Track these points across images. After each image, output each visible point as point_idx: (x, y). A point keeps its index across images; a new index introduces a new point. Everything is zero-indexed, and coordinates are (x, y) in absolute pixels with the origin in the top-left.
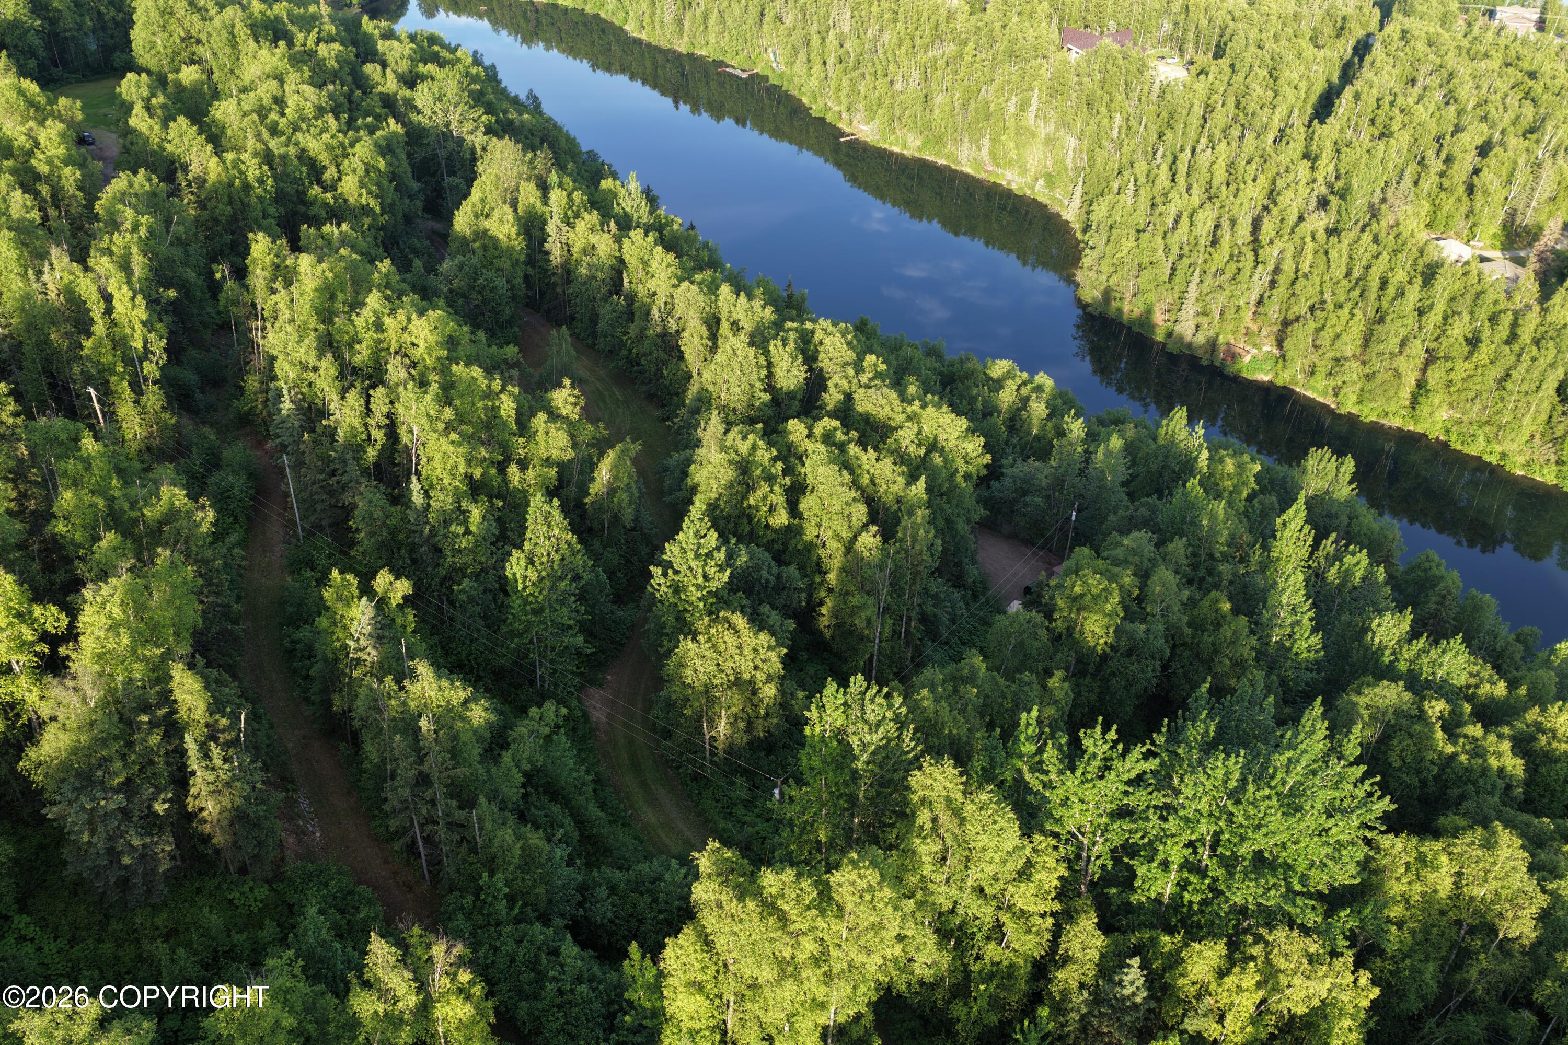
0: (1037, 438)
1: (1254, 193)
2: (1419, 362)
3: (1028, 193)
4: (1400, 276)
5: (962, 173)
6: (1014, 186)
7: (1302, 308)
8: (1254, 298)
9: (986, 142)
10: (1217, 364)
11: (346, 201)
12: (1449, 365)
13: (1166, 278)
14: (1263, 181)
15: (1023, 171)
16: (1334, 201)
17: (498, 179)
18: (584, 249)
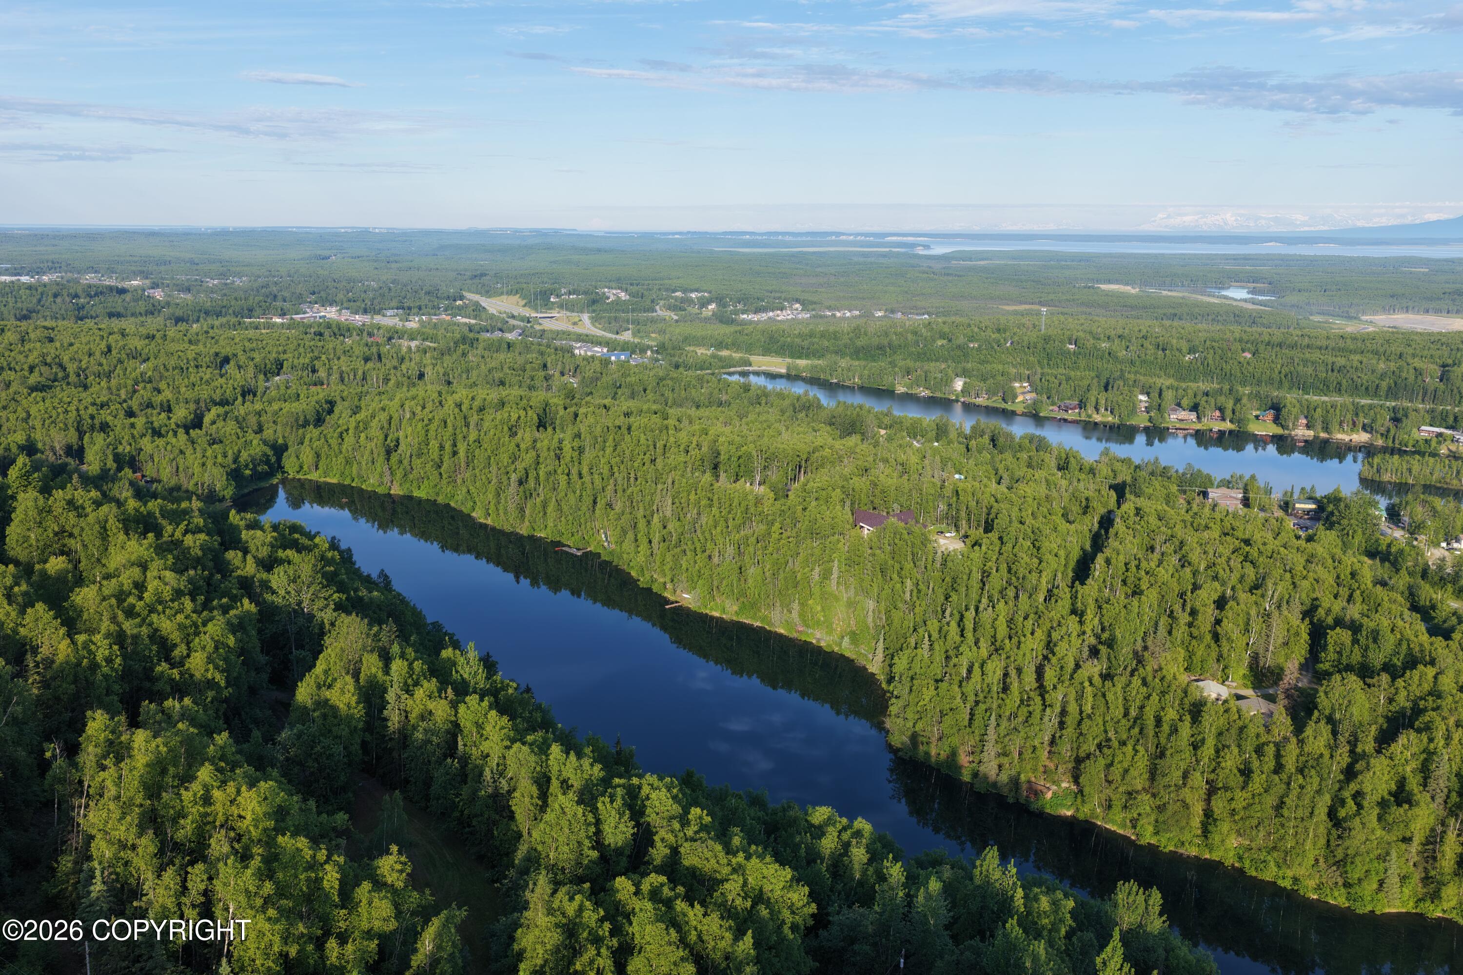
0: (861, 883)
1: (1034, 644)
2: (1202, 792)
3: (836, 649)
4: (1171, 714)
5: (776, 633)
6: (823, 644)
7: (1090, 746)
8: (1047, 738)
9: (796, 606)
10: (1022, 801)
11: (192, 676)
12: (1229, 795)
13: (966, 723)
14: (1039, 633)
15: (830, 630)
16: (1103, 649)
17: (343, 651)
18: (422, 716)
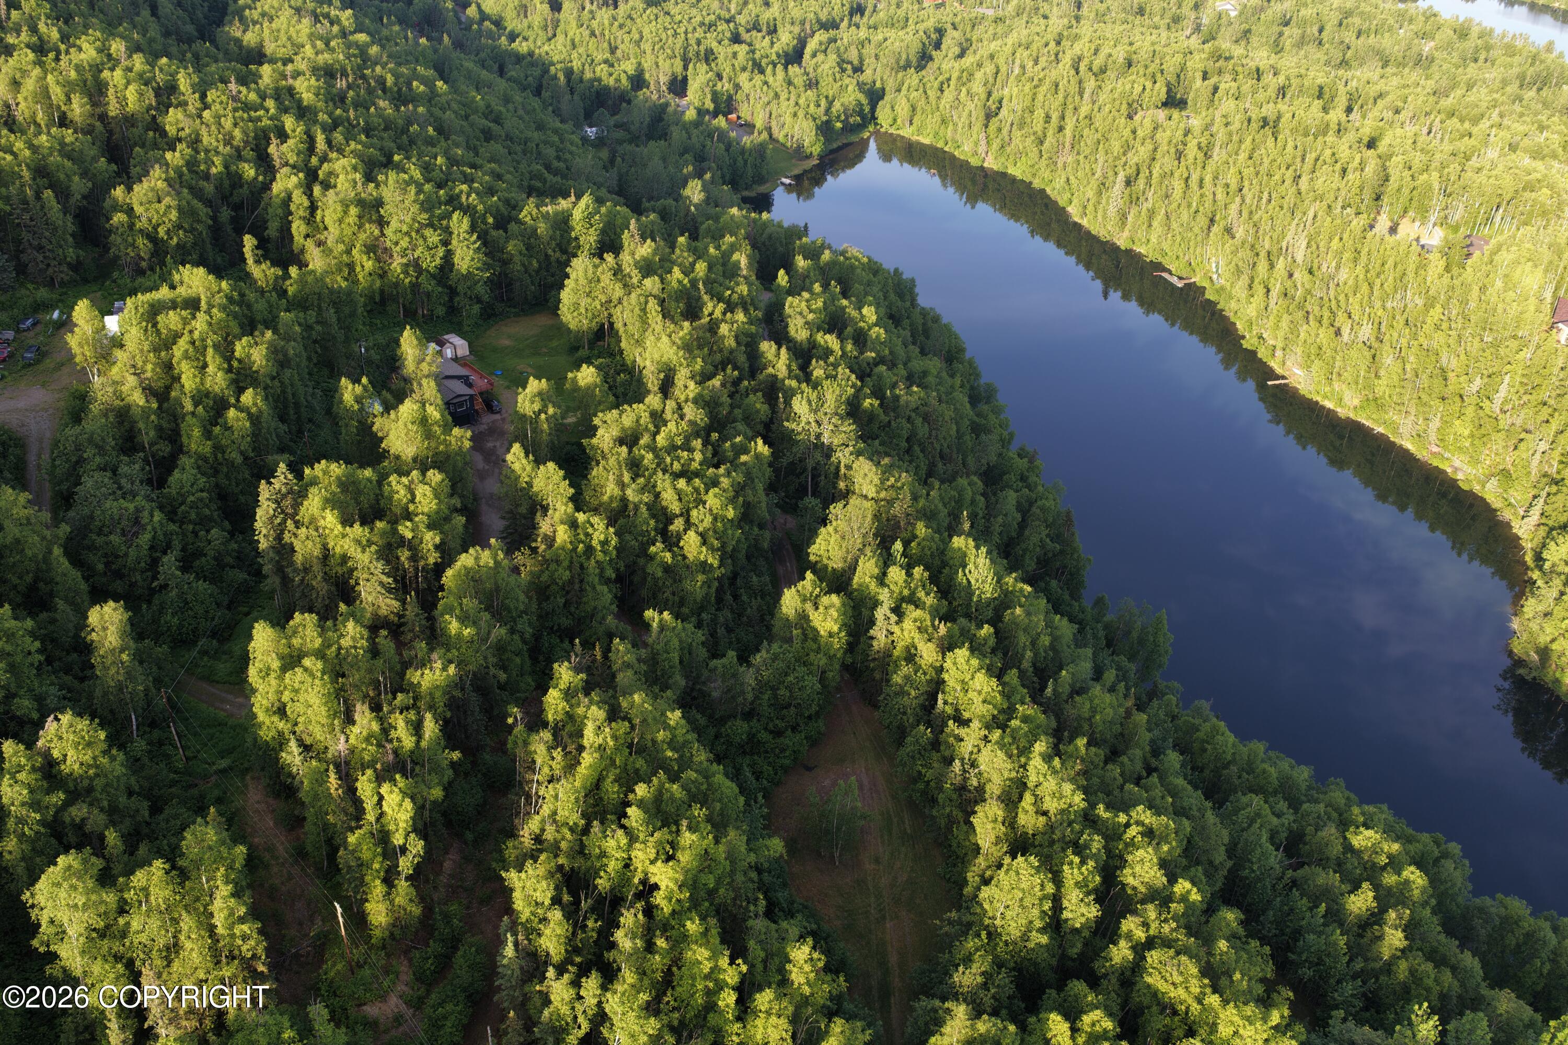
3: (1476, 489)
5: (1401, 447)
6: (1460, 476)
9: (1435, 424)
15: (1475, 462)
17: (843, 538)
18: (907, 649)
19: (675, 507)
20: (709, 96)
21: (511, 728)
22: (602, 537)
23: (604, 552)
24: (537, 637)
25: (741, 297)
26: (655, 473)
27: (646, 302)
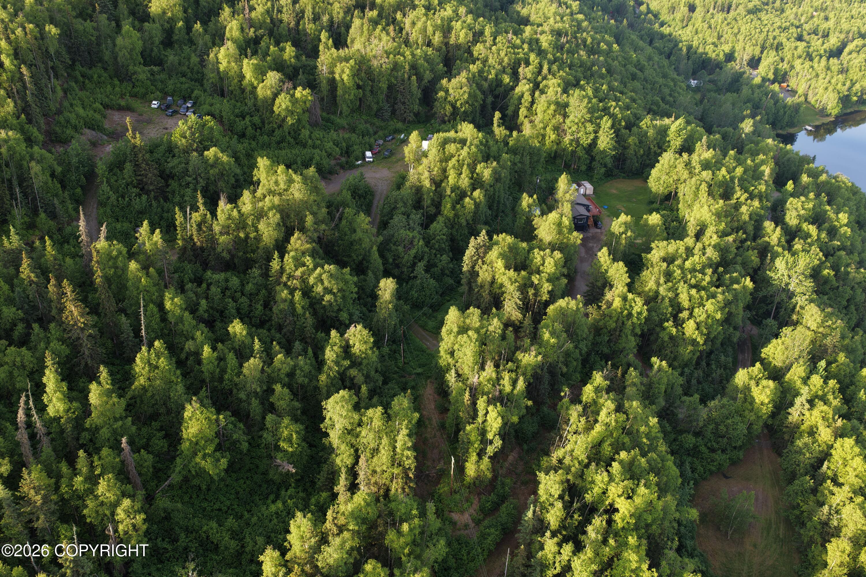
17: (787, 349)
18: (811, 427)
19: (686, 304)
20: (772, 71)
21: (562, 398)
22: (639, 310)
23: (638, 319)
24: (588, 354)
25: (760, 192)
26: (679, 282)
27: (700, 185)
